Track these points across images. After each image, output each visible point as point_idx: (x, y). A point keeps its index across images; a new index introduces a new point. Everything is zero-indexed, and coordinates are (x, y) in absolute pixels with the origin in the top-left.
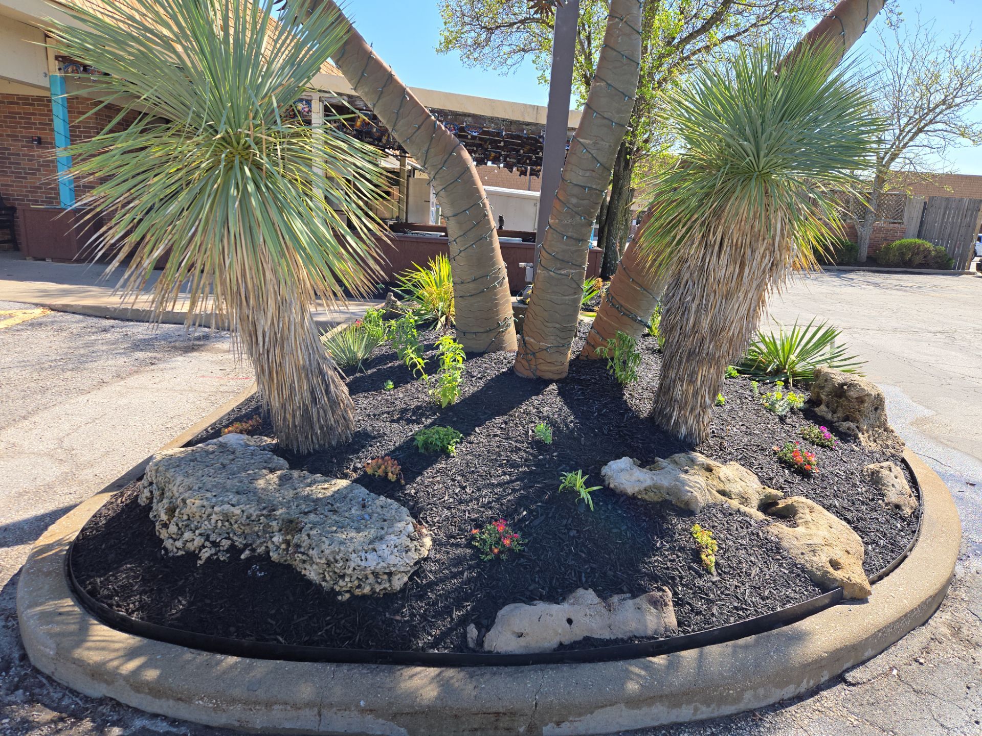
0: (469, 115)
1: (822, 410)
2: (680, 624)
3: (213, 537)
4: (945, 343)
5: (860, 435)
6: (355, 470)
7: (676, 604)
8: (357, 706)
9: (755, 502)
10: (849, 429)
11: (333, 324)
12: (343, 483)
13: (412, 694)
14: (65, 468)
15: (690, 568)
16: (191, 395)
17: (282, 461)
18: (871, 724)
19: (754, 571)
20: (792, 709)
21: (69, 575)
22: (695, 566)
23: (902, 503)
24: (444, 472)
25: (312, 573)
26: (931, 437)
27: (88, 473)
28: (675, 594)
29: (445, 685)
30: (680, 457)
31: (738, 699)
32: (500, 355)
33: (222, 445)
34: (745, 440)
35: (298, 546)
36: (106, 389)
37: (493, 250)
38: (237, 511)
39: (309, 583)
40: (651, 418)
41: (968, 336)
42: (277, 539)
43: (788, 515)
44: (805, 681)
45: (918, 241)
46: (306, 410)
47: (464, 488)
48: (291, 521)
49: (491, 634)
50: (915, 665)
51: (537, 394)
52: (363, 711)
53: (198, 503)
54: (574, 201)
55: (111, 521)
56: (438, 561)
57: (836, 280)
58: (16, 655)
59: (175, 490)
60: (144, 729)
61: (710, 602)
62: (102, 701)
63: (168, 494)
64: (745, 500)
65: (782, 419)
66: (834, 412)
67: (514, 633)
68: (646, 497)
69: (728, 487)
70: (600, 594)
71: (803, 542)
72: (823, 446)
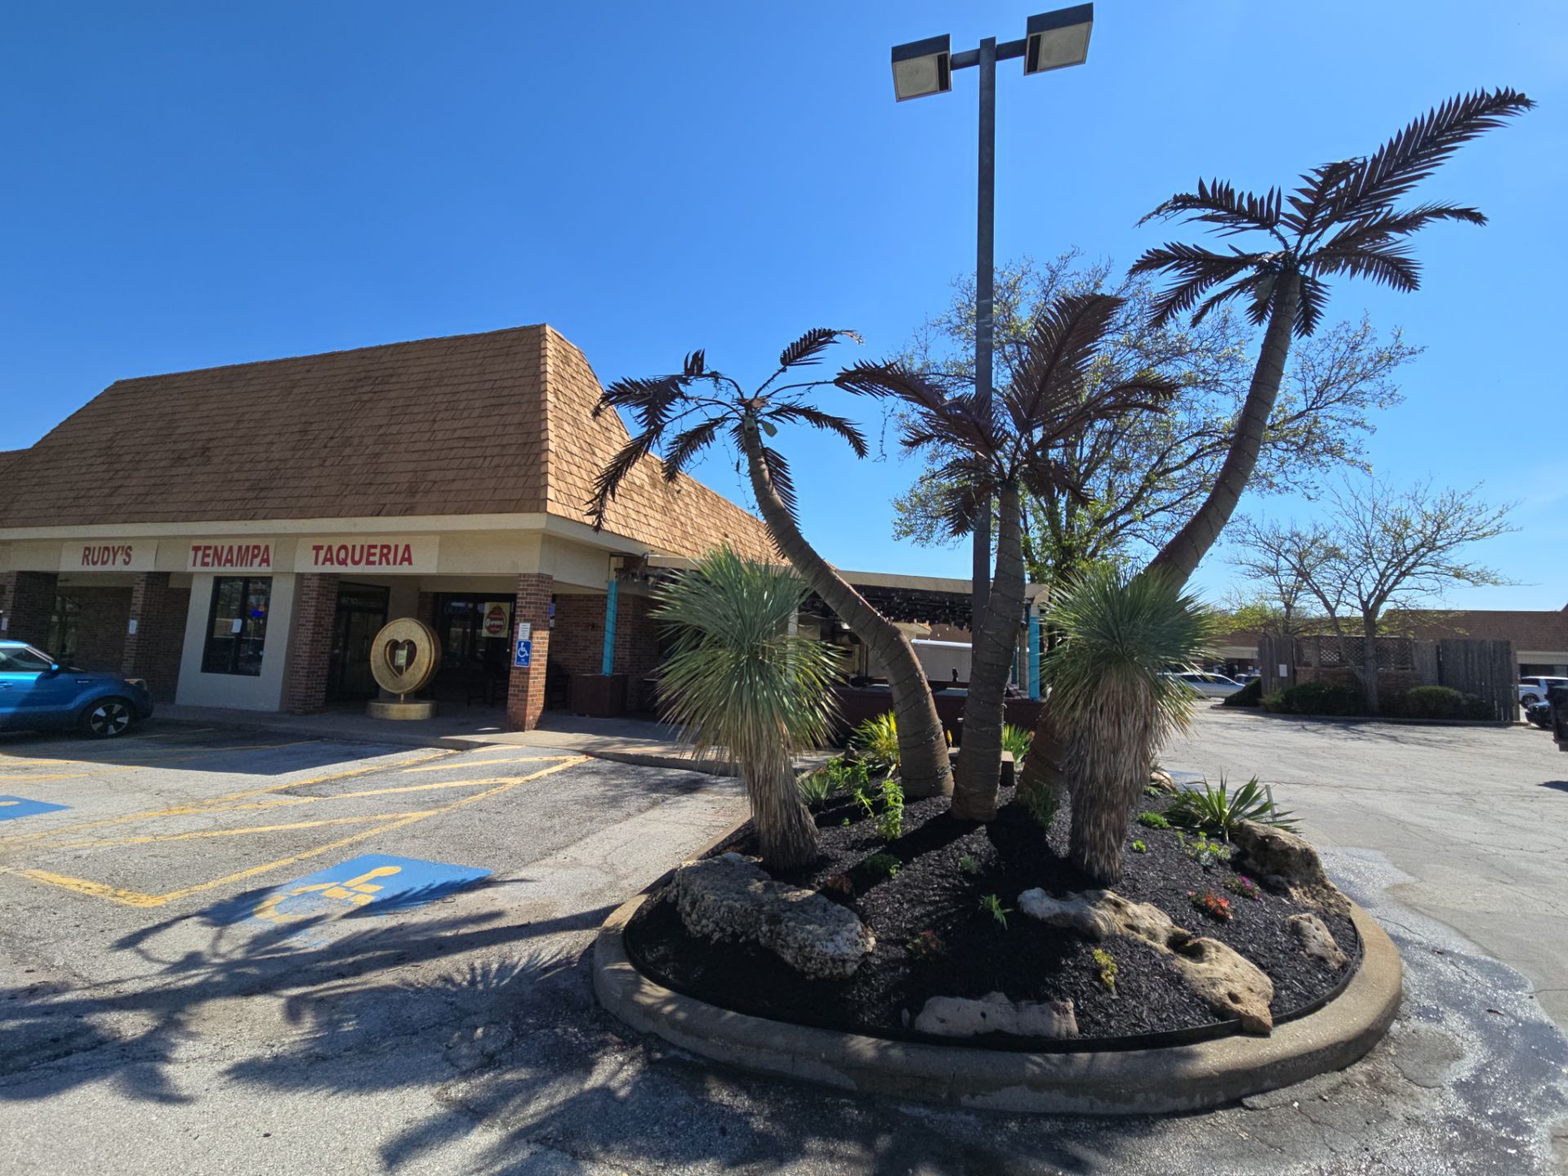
0: (917, 591)
1: (1250, 862)
2: (1081, 1031)
3: (721, 924)
4: (1459, 807)
5: (1291, 890)
6: (819, 884)
7: (1077, 1014)
8: (820, 1056)
9: (1163, 936)
10: (1278, 882)
11: (803, 770)
12: (810, 893)
13: (858, 1054)
14: (610, 878)
15: (1092, 985)
16: (692, 828)
17: (766, 874)
18: (1261, 1141)
19: (1154, 996)
20: (1186, 1120)
21: (625, 946)
22: (1096, 983)
23: (1325, 955)
24: (887, 891)
25: (788, 957)
26: (1406, 904)
27: (624, 883)
28: (1077, 1006)
29: (882, 1051)
30: (1090, 893)
31: (1130, 1100)
32: (941, 800)
33: (725, 861)
34: (1161, 884)
35: (779, 934)
36: (632, 820)
37: (929, 710)
38: (738, 905)
39: (786, 964)
40: (1068, 859)
41: (1493, 799)
42: (765, 928)
43: (1196, 953)
44: (1198, 1096)
45: (1439, 688)
46: (784, 834)
47: (902, 904)
48: (774, 916)
49: (921, 1017)
50: (1318, 1101)
51: (968, 834)
52: (824, 1061)
53: (712, 898)
54: (986, 674)
55: (650, 913)
56: (880, 957)
57: (1342, 733)
58: (592, 1002)
59: (696, 888)
60: (676, 1056)
61: (1109, 1016)
62: (650, 1034)
63: (690, 892)
64: (1153, 936)
65: (1206, 869)
66: (1263, 865)
67: (938, 1018)
68: (1055, 923)
69: (1136, 922)
70: (1009, 997)
71: (1203, 976)
72: (1244, 896)
